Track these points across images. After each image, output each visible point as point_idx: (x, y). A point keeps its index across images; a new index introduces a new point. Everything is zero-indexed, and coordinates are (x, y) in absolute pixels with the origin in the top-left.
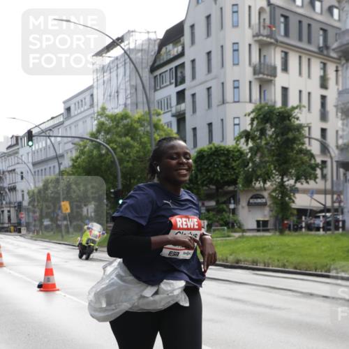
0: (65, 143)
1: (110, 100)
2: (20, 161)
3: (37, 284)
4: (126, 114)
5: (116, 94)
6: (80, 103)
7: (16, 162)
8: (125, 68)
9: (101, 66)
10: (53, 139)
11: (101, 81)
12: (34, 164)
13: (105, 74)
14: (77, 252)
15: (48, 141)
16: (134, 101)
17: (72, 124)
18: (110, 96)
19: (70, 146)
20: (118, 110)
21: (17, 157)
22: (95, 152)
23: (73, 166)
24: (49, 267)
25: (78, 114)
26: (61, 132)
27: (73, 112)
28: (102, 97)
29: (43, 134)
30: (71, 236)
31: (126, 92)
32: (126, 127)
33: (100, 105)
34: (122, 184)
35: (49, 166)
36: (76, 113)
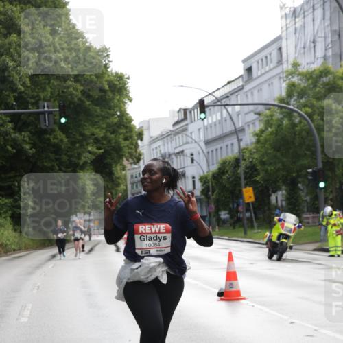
0: (246, 114)
1: (304, 53)
2: (190, 140)
3: (217, 291)
4: (326, 69)
5: (312, 45)
6: (264, 60)
7: (185, 141)
8: (324, 9)
9: (292, 9)
10: (230, 109)
11: (292, 30)
12: (207, 143)
13: (297, 20)
14: (266, 251)
15: (224, 111)
16: (337, 51)
17: (253, 88)
18: (304, 48)
19: (252, 117)
20: (316, 66)
21: (186, 135)
22: (285, 122)
23: (258, 141)
24: (232, 270)
25: (262, 75)
26: (240, 99)
27: (255, 73)
28: (294, 49)
29: (219, 103)
30: (256, 231)
31: (325, 40)
32: (327, 87)
33: (291, 61)
34: (323, 162)
35: (226, 144)
36: (259, 74)
